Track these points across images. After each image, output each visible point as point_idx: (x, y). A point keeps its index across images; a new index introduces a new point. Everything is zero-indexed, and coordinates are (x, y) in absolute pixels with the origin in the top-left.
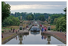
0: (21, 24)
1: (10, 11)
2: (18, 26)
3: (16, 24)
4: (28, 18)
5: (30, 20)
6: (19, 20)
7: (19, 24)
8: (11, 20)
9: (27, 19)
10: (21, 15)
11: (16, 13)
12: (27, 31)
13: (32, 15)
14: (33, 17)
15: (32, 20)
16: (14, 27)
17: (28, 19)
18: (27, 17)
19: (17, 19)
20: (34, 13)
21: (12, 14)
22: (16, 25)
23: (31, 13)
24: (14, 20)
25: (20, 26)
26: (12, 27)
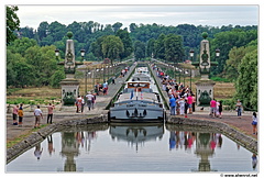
0: (70, 78)
1: (15, 17)
2: (57, 85)
3: (45, 80)
4: (104, 51)
5: (113, 57)
6: (62, 61)
7: (59, 78)
8: (23, 60)
9: (99, 55)
10: (70, 37)
11: (44, 25)
12: (101, 110)
13: (122, 34)
14: (125, 42)
15: (122, 57)
16: (37, 90)
17: (101, 54)
18: (99, 42)
19: (49, 52)
20: (132, 25)
21: (28, 32)
22: (47, 84)
23: (118, 25)
24: (36, 62)
25: (63, 87)
26: (25, 91)
